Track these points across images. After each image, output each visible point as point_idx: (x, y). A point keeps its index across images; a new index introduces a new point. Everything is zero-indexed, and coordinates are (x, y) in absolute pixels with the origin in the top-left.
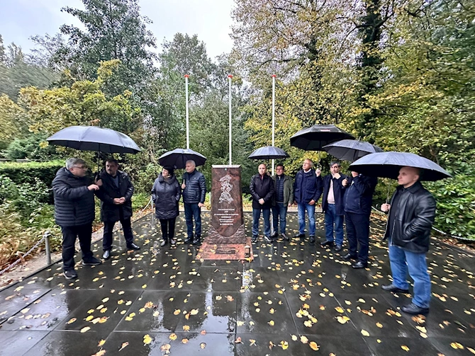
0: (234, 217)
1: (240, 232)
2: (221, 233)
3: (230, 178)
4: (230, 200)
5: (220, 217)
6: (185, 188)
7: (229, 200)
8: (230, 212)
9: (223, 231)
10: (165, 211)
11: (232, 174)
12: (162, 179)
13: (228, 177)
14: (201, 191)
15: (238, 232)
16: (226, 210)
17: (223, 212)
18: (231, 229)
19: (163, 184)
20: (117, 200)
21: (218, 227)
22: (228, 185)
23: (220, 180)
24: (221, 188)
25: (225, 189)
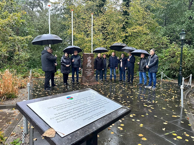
0: (92, 72)
2: (87, 79)
3: (91, 58)
5: (87, 73)
7: (90, 66)
14: (80, 63)
17: (88, 71)
18: (91, 77)
21: (86, 76)
22: (90, 60)
23: (87, 59)
24: (87, 62)
25: (89, 62)
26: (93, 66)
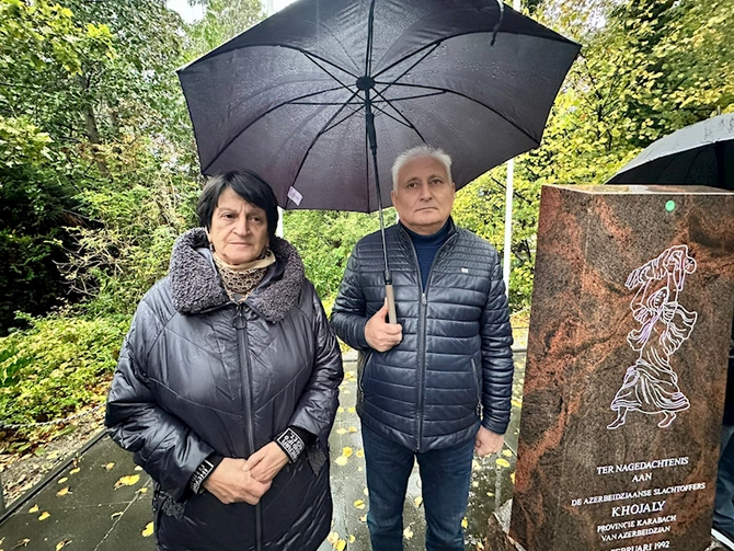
8: (660, 479)
11: (704, 241)
16: (644, 471)
17: (621, 485)
23: (631, 284)
24: (631, 335)
25: (654, 336)
26: (711, 399)
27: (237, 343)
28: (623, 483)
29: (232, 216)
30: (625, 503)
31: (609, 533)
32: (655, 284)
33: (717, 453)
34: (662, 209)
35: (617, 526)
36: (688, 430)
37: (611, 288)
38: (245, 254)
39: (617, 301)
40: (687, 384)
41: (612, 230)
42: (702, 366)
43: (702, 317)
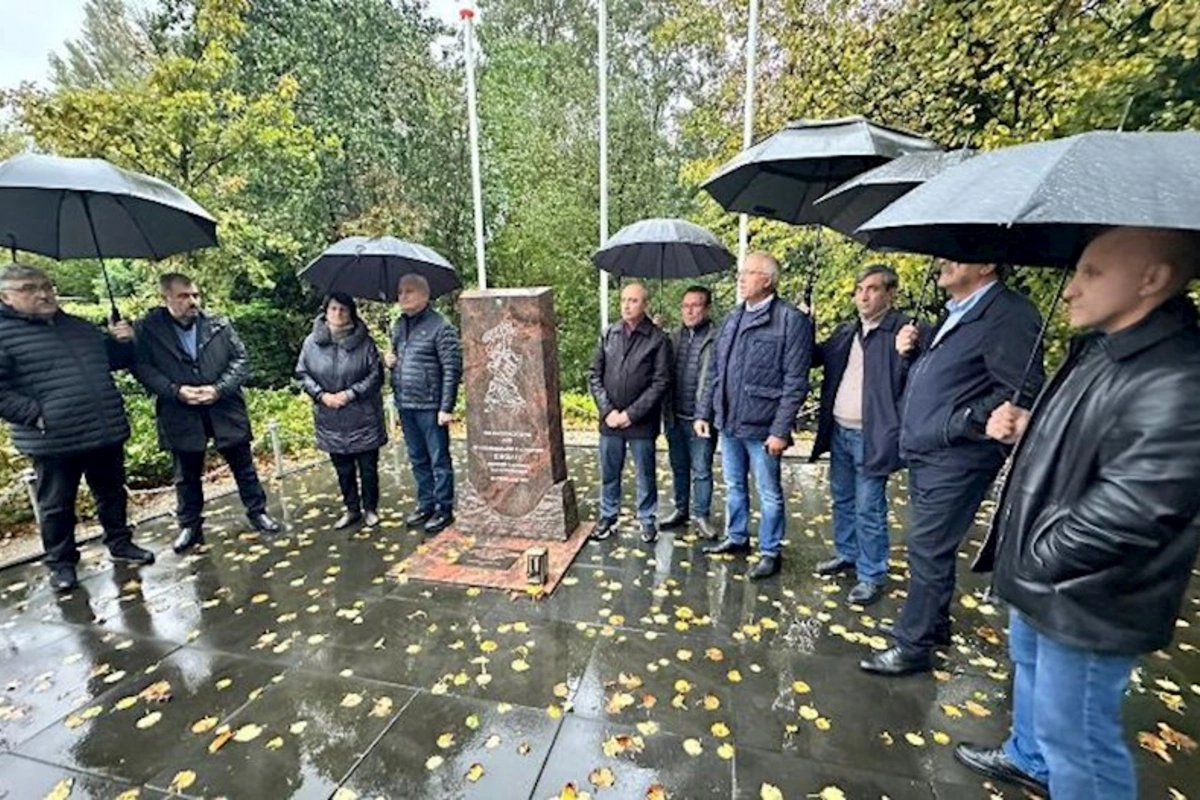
1: (548, 505)
2: (495, 504)
3: (514, 331)
4: (517, 404)
5: (489, 456)
6: (395, 365)
7: (512, 402)
8: (517, 443)
9: (500, 499)
10: (344, 431)
11: (520, 319)
12: (323, 336)
13: (507, 329)
14: (440, 373)
15: (544, 505)
16: (508, 437)
18: (523, 494)
19: (330, 350)
20: (188, 391)
21: (485, 484)
22: (506, 354)
23: (485, 339)
24: (489, 366)
25: (501, 366)
26: (538, 401)
27: (335, 358)
28: (496, 442)
29: (334, 309)
30: (500, 453)
31: (495, 467)
32: (497, 341)
33: (547, 432)
34: (494, 303)
35: (498, 464)
36: (528, 418)
37: (476, 342)
38: (340, 322)
39: (480, 348)
40: (523, 391)
41: (472, 314)
42: (531, 384)
43: (525, 357)
